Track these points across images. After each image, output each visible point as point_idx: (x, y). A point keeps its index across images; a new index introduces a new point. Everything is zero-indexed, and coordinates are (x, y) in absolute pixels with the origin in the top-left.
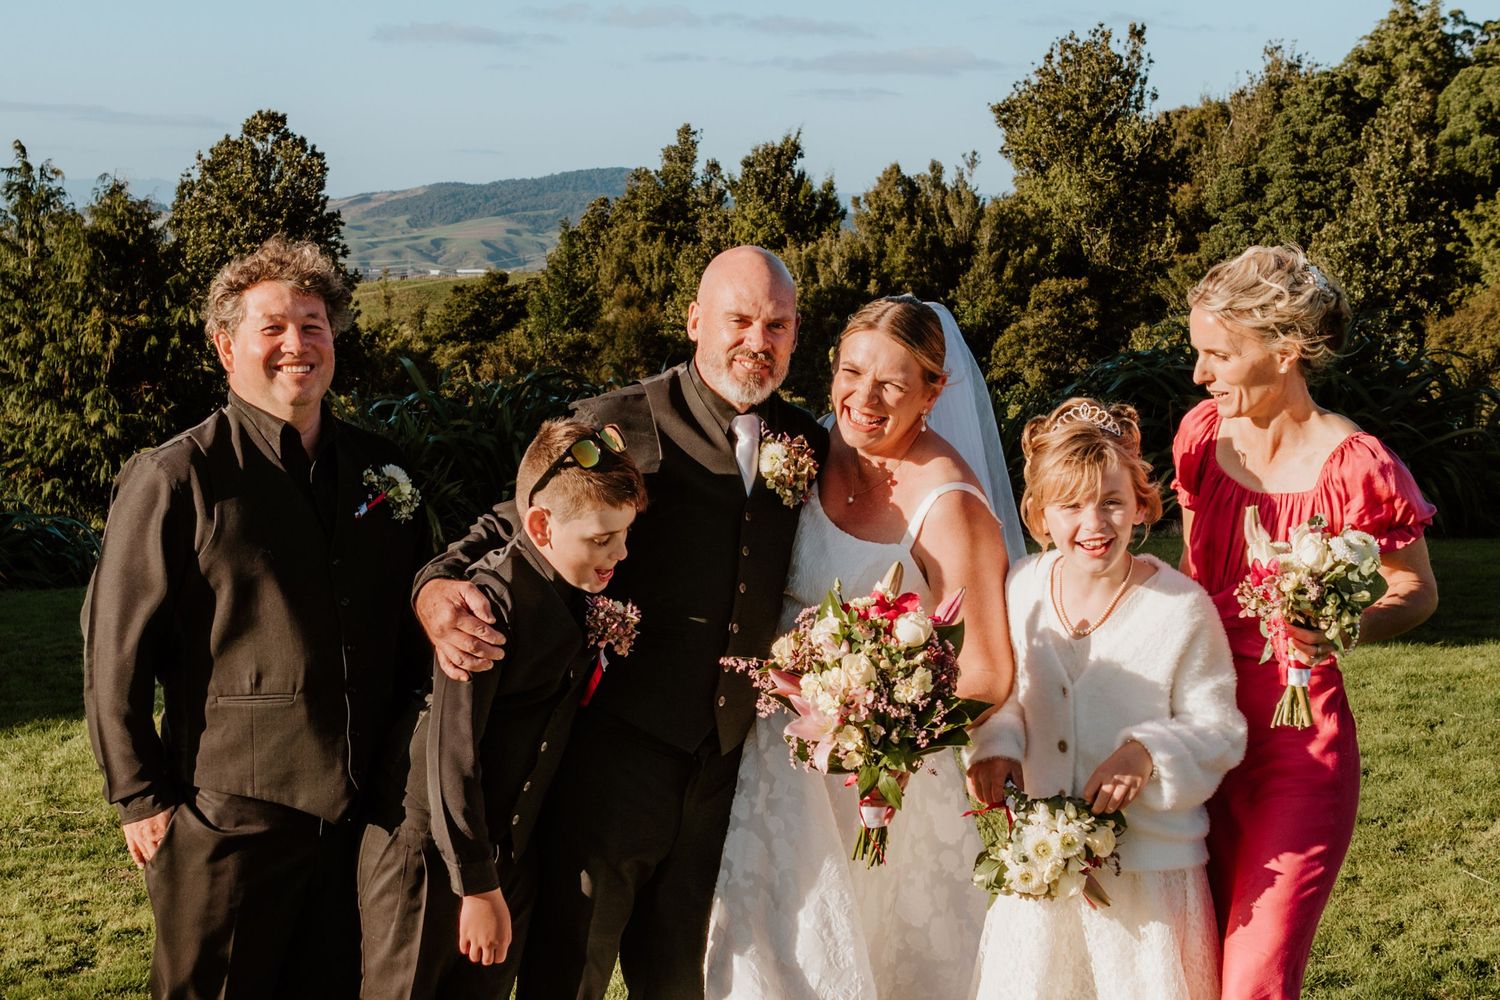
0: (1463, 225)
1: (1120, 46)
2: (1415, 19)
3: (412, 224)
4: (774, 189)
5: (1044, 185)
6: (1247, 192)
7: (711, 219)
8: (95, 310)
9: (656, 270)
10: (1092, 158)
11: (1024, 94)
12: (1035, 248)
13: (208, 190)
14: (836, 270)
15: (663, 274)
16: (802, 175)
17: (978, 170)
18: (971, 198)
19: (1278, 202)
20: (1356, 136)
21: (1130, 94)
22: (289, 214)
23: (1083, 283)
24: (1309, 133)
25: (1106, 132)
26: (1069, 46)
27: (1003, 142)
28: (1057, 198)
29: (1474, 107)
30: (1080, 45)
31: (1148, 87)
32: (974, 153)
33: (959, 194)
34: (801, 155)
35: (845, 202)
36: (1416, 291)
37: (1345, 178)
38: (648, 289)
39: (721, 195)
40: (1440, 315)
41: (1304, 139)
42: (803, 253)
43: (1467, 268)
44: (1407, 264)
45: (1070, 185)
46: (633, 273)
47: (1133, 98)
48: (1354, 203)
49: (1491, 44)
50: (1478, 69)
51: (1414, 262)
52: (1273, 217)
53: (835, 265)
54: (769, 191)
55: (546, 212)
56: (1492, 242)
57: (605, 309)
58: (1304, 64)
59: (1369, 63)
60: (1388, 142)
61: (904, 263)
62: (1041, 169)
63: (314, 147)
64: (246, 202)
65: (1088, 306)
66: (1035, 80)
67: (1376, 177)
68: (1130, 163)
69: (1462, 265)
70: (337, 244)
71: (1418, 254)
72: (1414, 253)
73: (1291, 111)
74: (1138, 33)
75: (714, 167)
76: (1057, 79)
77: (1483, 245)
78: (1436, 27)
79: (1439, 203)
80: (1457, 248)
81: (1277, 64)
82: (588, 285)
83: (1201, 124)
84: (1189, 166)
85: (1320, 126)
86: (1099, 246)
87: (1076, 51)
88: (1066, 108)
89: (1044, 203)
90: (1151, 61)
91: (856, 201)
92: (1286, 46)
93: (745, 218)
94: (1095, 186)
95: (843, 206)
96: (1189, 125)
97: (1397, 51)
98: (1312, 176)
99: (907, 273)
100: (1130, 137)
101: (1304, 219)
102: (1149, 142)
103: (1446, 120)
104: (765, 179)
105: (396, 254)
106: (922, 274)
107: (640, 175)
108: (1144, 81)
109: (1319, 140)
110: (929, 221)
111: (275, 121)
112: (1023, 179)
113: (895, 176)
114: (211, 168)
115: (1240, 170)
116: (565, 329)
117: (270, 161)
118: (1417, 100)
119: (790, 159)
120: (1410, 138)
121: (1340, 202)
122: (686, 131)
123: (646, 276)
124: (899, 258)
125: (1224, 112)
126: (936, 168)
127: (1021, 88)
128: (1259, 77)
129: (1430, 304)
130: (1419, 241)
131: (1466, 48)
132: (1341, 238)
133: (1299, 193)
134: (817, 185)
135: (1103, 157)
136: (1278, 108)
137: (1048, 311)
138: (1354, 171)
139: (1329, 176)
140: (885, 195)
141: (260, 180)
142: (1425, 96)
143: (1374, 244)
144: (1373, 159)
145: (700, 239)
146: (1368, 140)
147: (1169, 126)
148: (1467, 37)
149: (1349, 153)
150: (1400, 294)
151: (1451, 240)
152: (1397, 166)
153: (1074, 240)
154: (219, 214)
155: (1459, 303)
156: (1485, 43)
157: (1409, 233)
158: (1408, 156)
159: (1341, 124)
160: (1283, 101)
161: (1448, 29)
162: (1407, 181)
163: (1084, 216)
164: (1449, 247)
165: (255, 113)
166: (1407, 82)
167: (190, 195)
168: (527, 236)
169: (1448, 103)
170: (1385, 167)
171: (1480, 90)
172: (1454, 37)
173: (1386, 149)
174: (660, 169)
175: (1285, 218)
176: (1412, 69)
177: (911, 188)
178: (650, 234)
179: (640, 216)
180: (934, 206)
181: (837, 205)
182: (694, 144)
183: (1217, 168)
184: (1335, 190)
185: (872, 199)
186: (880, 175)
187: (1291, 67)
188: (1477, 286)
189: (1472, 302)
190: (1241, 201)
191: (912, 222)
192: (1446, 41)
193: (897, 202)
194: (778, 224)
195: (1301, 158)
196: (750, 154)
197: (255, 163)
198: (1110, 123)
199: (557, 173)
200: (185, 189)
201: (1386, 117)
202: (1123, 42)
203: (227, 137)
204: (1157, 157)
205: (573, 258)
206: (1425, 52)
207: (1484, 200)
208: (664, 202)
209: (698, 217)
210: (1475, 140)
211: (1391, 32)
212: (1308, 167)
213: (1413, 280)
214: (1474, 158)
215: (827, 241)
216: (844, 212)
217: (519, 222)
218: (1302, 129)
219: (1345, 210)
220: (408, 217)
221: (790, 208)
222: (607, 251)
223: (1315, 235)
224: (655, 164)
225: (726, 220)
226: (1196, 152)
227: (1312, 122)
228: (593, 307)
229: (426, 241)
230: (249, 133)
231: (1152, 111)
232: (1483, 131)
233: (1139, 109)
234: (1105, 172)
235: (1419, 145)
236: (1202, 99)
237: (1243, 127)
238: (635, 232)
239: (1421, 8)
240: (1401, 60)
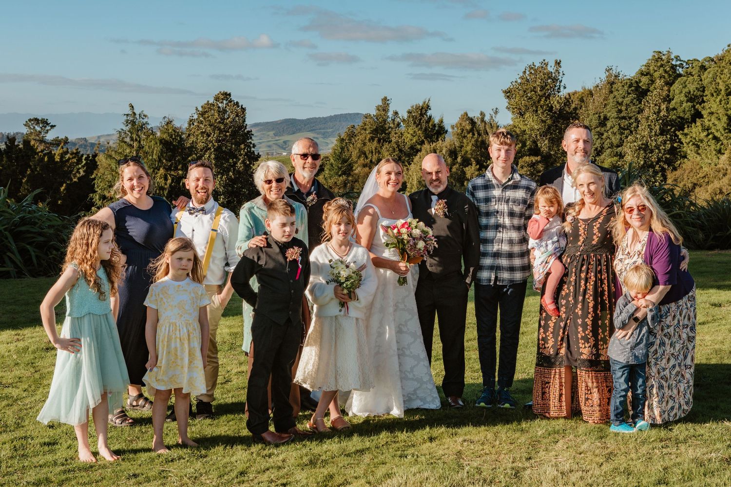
0: (680, 137)
1: (551, 68)
2: (661, 59)
3: (275, 135)
4: (420, 122)
5: (523, 121)
6: (600, 123)
7: (396, 133)
8: (161, 169)
9: (374, 153)
10: (541, 111)
11: (515, 86)
12: (520, 145)
13: (201, 122)
14: (444, 153)
15: (377, 155)
16: (430, 117)
17: (498, 116)
18: (495, 125)
19: (612, 128)
20: (640, 103)
21: (555, 86)
22: (232, 131)
23: (539, 158)
24: (623, 102)
25: (547, 101)
26: (532, 68)
27: (507, 104)
28: (528, 126)
29: (684, 92)
30: (536, 68)
31: (562, 84)
32: (497, 109)
33: (491, 124)
34: (430, 109)
35: (448, 127)
36: (663, 161)
37: (636, 119)
38: (371, 161)
39: (398, 125)
40: (672, 170)
41: (621, 104)
42: (432, 146)
43: (682, 153)
44: (660, 152)
45: (533, 121)
46: (365, 154)
47: (556, 88)
48: (640, 128)
49: (690, 69)
50: (685, 78)
51: (662, 151)
52: (610, 133)
53: (444, 152)
54: (418, 123)
55: (328, 130)
56: (691, 143)
57: (354, 168)
58: (621, 76)
59: (645, 75)
60: (652, 105)
61: (471, 150)
62: (522, 115)
63: (242, 106)
64: (215, 127)
65: (540, 167)
66: (519, 81)
67: (647, 118)
68: (555, 113)
69: (680, 152)
70: (251, 143)
71: (664, 148)
72: (662, 147)
73: (616, 93)
74: (558, 63)
75: (396, 113)
76: (528, 81)
77: (688, 144)
78: (669, 62)
79: (671, 129)
80: (678, 145)
81: (610, 75)
82: (349, 159)
83: (582, 97)
84: (578, 114)
85: (627, 99)
86: (544, 145)
87: (535, 70)
88: (531, 91)
89: (523, 128)
90: (564, 74)
91: (453, 127)
92: (614, 68)
93: (409, 133)
94: (543, 121)
95: (446, 129)
96: (578, 98)
97: (656, 71)
98: (624, 118)
99: (472, 154)
100: (556, 103)
101: (622, 134)
102: (563, 105)
103: (674, 97)
104: (416, 118)
105: (269, 146)
106: (477, 155)
107: (367, 116)
108: (561, 82)
109: (626, 104)
110: (479, 134)
111: (227, 95)
112: (515, 119)
113: (465, 117)
114: (202, 114)
115: (597, 115)
116: (340, 176)
117: (225, 111)
118: (662, 90)
119: (426, 111)
120: (660, 104)
121: (635, 128)
122: (385, 99)
123: (371, 155)
124: (469, 148)
125: (591, 93)
126: (483, 114)
127: (514, 84)
128: (604, 80)
129: (669, 167)
130: (665, 143)
131: (680, 70)
132: (635, 141)
133: (619, 124)
134: (437, 121)
135: (545, 110)
136: (611, 92)
137: (525, 169)
138: (639, 116)
139: (630, 118)
140: (463, 125)
141: (221, 119)
142: (666, 88)
143: (647, 144)
144: (646, 112)
145: (391, 141)
146: (645, 105)
147: (570, 98)
148: (681, 66)
149: (638, 109)
150: (657, 163)
151: (676, 142)
152: (655, 114)
153: (535, 142)
154: (205, 132)
155: (679, 166)
156: (688, 68)
157: (660, 140)
158: (659, 111)
159: (634, 98)
160: (613, 89)
161: (674, 63)
162: (659, 120)
163: (538, 133)
164: (675, 145)
165: (218, 92)
166: (659, 83)
167: (193, 125)
168: (321, 139)
169: (674, 90)
170: (651, 115)
171: (686, 86)
172: (676, 66)
173: (651, 108)
174: (375, 114)
175: (614, 134)
176: (661, 78)
177: (472, 122)
178: (372, 139)
179: (367, 132)
180: (481, 129)
181: (444, 128)
182: (388, 104)
183: (588, 115)
184: (633, 123)
185: (459, 125)
186: (460, 116)
187: (616, 76)
188: (686, 159)
189: (684, 166)
190: (597, 127)
191: (474, 134)
192: (673, 67)
193: (468, 127)
194: (421, 135)
195: (620, 111)
196: (410, 108)
197: (219, 112)
198: (548, 97)
199: (332, 115)
200: (191, 122)
201: (651, 96)
202: (553, 67)
203: (208, 101)
204: (565, 110)
205: (342, 148)
206: (666, 72)
207: (688, 127)
208: (376, 127)
209: (390, 133)
210: (685, 105)
211: (653, 64)
212: (622, 115)
213: (662, 157)
214: (684, 111)
215: (440, 141)
216: (447, 131)
217: (318, 134)
218: (620, 100)
219: (636, 131)
220: (274, 132)
221: (426, 130)
222: (355, 146)
223: (625, 140)
224: (373, 112)
225: (401, 134)
226: (580, 108)
227: (624, 97)
228: (350, 168)
229: (281, 141)
230: (216, 100)
231: (564, 93)
232: (687, 101)
233: (559, 92)
234: (546, 117)
235: (663, 106)
236: (582, 88)
237: (598, 99)
238: (366, 138)
239: (664, 55)
240: (656, 75)
